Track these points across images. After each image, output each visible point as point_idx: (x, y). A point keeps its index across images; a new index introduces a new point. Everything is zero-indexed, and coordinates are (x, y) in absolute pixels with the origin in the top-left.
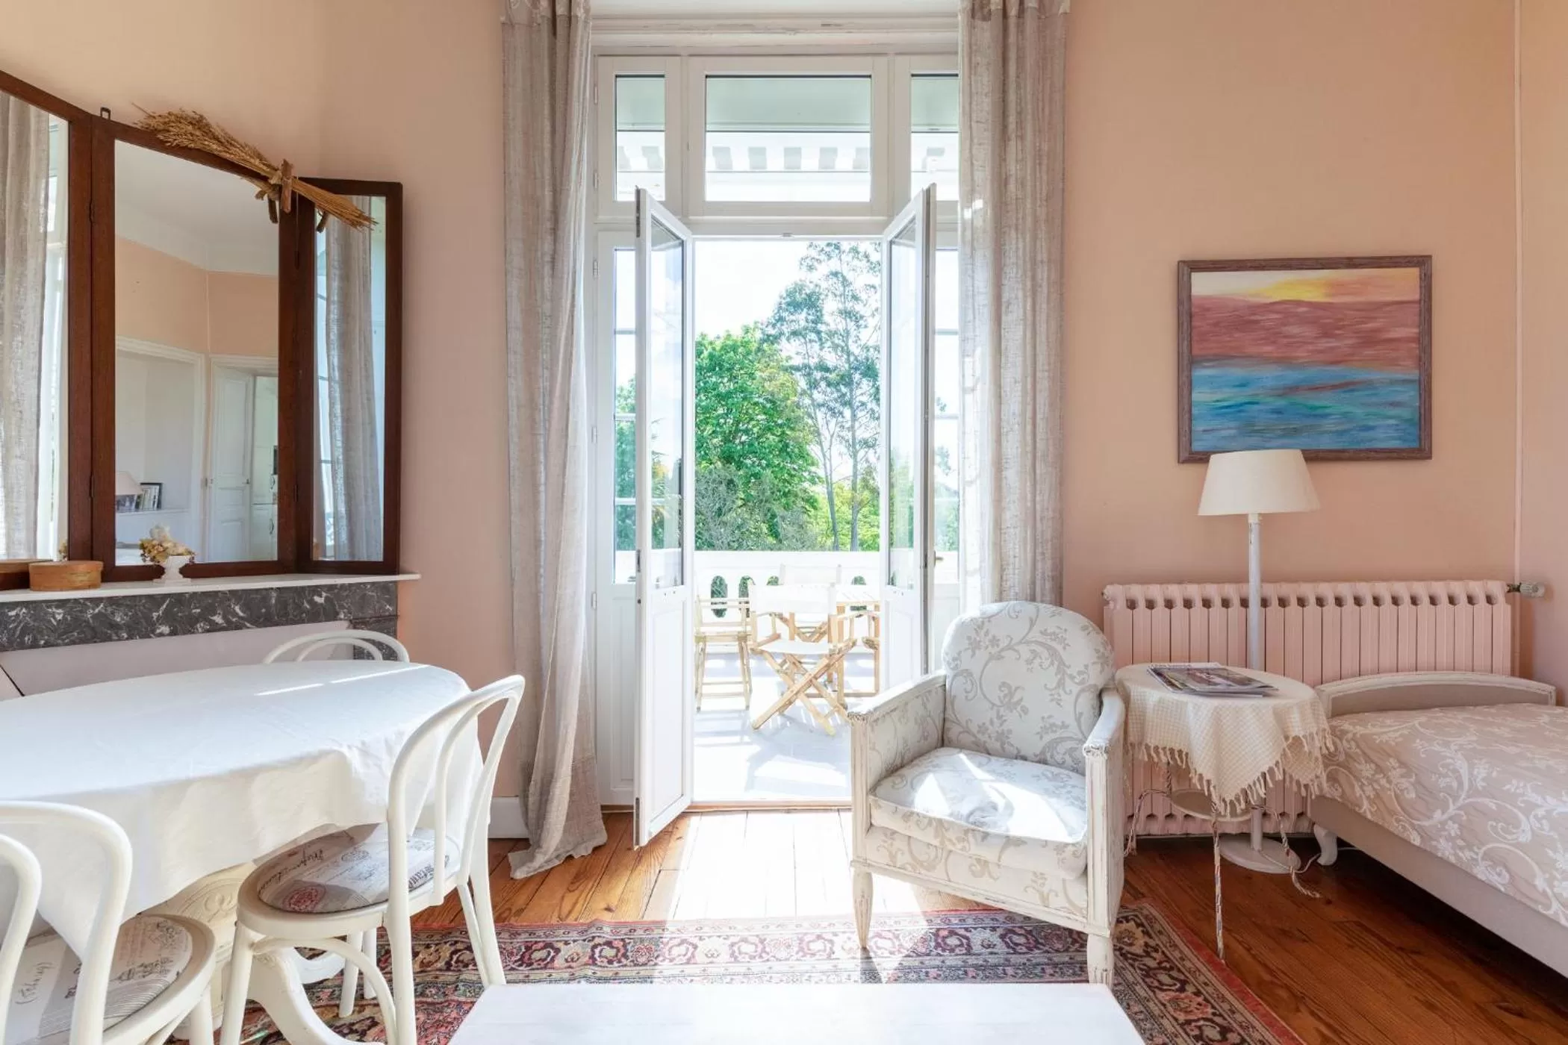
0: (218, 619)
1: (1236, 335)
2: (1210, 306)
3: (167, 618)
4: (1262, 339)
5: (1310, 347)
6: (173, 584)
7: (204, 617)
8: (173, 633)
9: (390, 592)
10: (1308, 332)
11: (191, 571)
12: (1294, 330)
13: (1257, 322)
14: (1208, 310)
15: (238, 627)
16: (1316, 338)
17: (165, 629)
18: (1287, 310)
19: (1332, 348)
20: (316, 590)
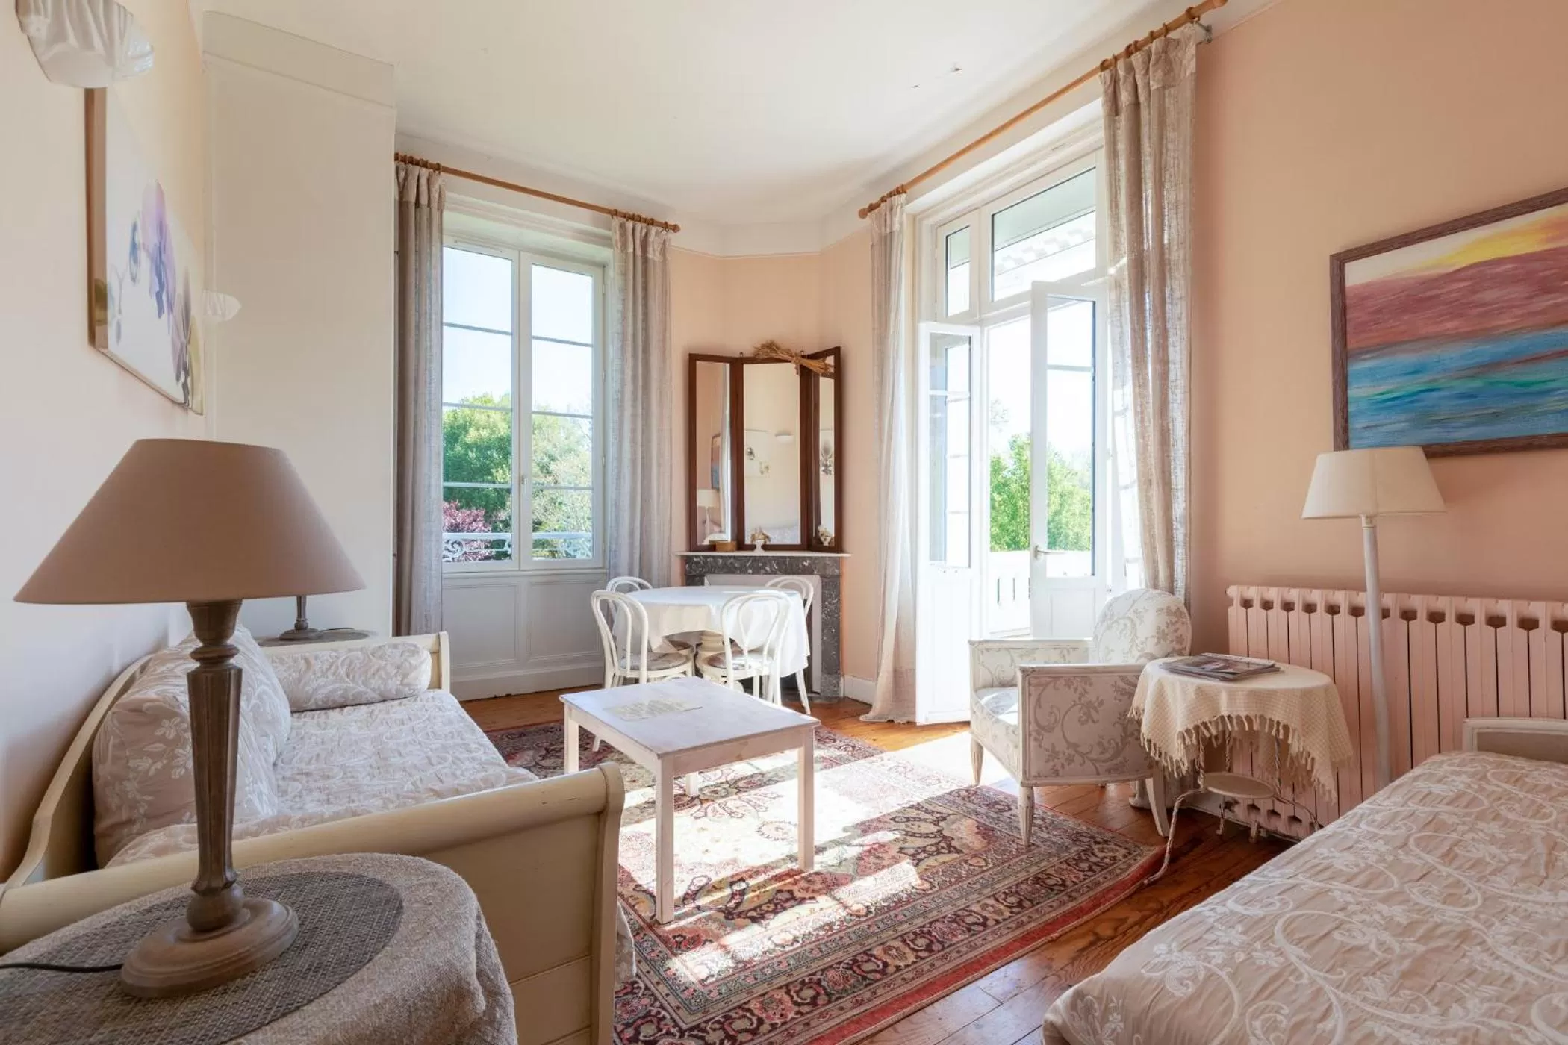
0: (768, 569)
1: (1405, 318)
2: (1368, 293)
3: (751, 567)
4: (1442, 315)
5: (1519, 311)
6: (759, 552)
7: (763, 567)
8: (753, 573)
9: (837, 562)
10: (1516, 292)
11: (765, 547)
12: (1489, 295)
13: (1437, 296)
14: (1367, 298)
15: (775, 573)
16: (1528, 298)
17: (750, 571)
18: (1479, 275)
19: (1557, 305)
20: (804, 559)
